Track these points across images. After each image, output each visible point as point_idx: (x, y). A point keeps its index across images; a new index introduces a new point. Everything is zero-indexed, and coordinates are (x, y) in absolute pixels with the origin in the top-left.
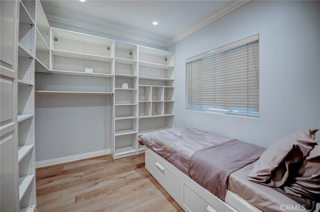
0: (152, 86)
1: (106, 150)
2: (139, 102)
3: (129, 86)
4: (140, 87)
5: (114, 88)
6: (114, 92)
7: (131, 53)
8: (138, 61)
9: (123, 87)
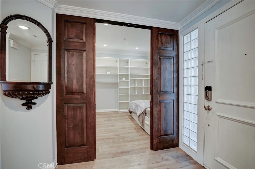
0: (137, 78)
1: (116, 109)
2: (131, 87)
3: (126, 79)
4: (131, 79)
5: (119, 80)
6: (119, 82)
7: (127, 62)
8: (130, 66)
9: (123, 79)
